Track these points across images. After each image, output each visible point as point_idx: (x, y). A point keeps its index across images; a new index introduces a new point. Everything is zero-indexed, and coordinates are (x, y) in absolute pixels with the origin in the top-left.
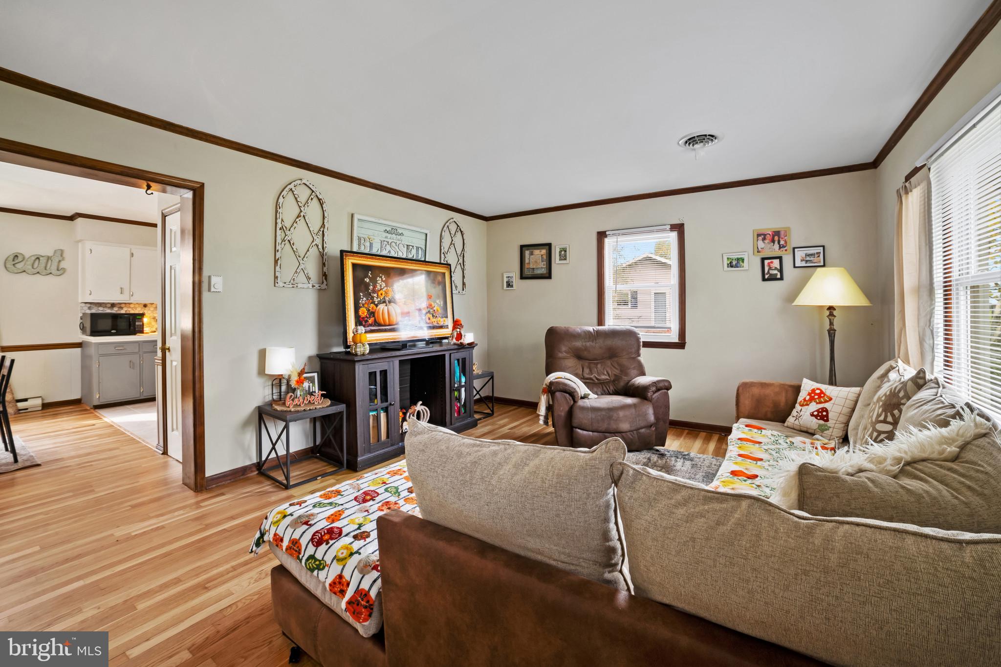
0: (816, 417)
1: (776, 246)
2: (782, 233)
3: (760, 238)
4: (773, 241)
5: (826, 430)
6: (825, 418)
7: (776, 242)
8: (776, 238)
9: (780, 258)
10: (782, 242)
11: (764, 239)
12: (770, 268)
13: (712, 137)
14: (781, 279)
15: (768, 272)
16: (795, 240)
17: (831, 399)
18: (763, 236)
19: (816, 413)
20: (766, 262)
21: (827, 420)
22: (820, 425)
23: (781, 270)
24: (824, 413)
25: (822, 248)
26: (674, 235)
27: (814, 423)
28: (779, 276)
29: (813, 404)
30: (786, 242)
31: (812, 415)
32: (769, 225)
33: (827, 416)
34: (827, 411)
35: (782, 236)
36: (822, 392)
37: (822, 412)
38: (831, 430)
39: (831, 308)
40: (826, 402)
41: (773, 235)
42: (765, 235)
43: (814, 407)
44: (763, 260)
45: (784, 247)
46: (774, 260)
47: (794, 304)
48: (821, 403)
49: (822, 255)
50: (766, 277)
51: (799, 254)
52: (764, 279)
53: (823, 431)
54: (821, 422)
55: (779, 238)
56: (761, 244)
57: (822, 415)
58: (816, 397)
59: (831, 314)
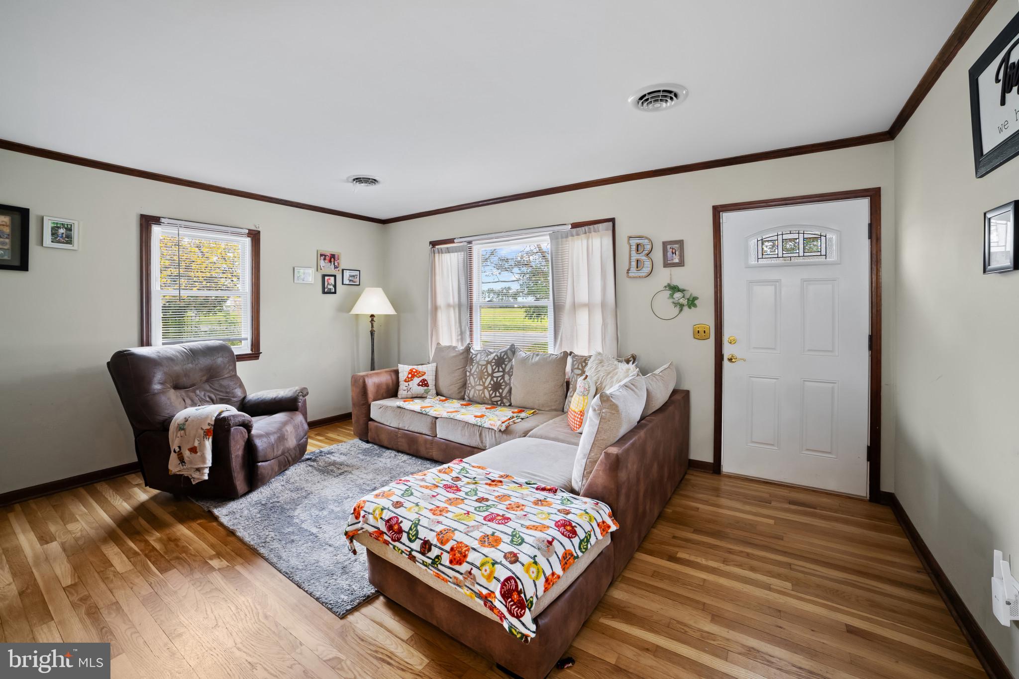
0: (422, 386)
1: (333, 266)
2: (336, 257)
3: (322, 258)
4: (330, 261)
5: (429, 392)
6: (427, 385)
7: (333, 263)
8: (332, 259)
9: (335, 276)
10: (336, 264)
11: (325, 259)
12: (328, 284)
13: (374, 181)
14: (335, 293)
15: (327, 286)
16: (344, 263)
17: (425, 373)
18: (324, 257)
19: (421, 384)
20: (326, 278)
21: (428, 386)
22: (425, 390)
23: (335, 286)
24: (426, 382)
25: (358, 272)
26: (248, 241)
27: (421, 390)
28: (333, 291)
29: (416, 378)
30: (338, 264)
31: (419, 385)
32: (329, 250)
33: (427, 383)
34: (426, 380)
35: (336, 259)
36: (417, 371)
37: (424, 382)
38: (431, 391)
39: (372, 316)
40: (423, 375)
41: (330, 257)
42: (325, 256)
43: (417, 380)
44: (324, 276)
45: (337, 268)
46: (330, 277)
47: (351, 313)
48: (420, 377)
49: (358, 276)
50: (326, 290)
51: (347, 274)
52: (324, 292)
53: (427, 393)
54: (426, 388)
55: (334, 260)
56: (322, 263)
57: (424, 383)
58: (416, 374)
59: (372, 320)
